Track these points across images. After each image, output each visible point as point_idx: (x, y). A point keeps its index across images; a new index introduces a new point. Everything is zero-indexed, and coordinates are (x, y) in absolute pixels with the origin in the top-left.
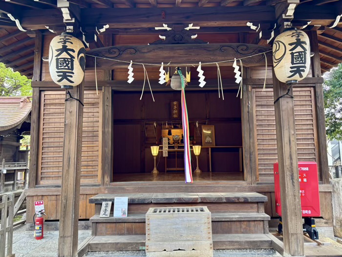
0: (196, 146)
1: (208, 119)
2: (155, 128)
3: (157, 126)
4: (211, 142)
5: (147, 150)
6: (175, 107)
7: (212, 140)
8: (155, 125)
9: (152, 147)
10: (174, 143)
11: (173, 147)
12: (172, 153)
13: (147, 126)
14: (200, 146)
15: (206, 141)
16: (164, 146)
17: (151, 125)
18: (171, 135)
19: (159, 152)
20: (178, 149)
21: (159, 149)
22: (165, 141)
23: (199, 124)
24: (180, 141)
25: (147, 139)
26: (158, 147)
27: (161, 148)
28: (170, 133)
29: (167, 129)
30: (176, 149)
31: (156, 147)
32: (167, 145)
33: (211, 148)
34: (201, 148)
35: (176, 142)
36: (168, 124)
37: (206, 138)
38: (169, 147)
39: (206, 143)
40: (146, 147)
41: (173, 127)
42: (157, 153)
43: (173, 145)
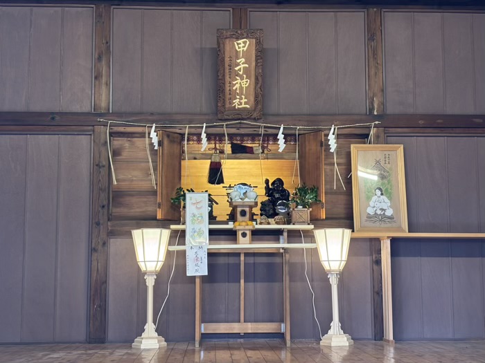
0: (329, 231)
1: (378, 117)
2: (154, 152)
3: (160, 143)
4: (389, 213)
5: (115, 244)
6: (242, 64)
7: (395, 206)
8: (155, 140)
9: (136, 233)
10: (232, 217)
11: (231, 235)
12: (222, 260)
13: (118, 142)
14: (348, 232)
15: (370, 211)
16: (189, 227)
17: (138, 141)
18: (221, 181)
19: (169, 253)
20: (253, 240)
21: (170, 244)
22: (196, 207)
23: (338, 137)
24: (257, 210)
25: (117, 196)
26: (166, 233)
27: (179, 237)
28: (216, 175)
29: (205, 156)
30: (244, 244)
31: (157, 231)
32: (206, 227)
33: (394, 241)
34: (353, 240)
35: (243, 213)
36: (209, 137)
37: (369, 198)
38: (212, 232)
39: (369, 217)
40: (112, 234)
41: (228, 148)
42: (162, 257)
43: (230, 226)
